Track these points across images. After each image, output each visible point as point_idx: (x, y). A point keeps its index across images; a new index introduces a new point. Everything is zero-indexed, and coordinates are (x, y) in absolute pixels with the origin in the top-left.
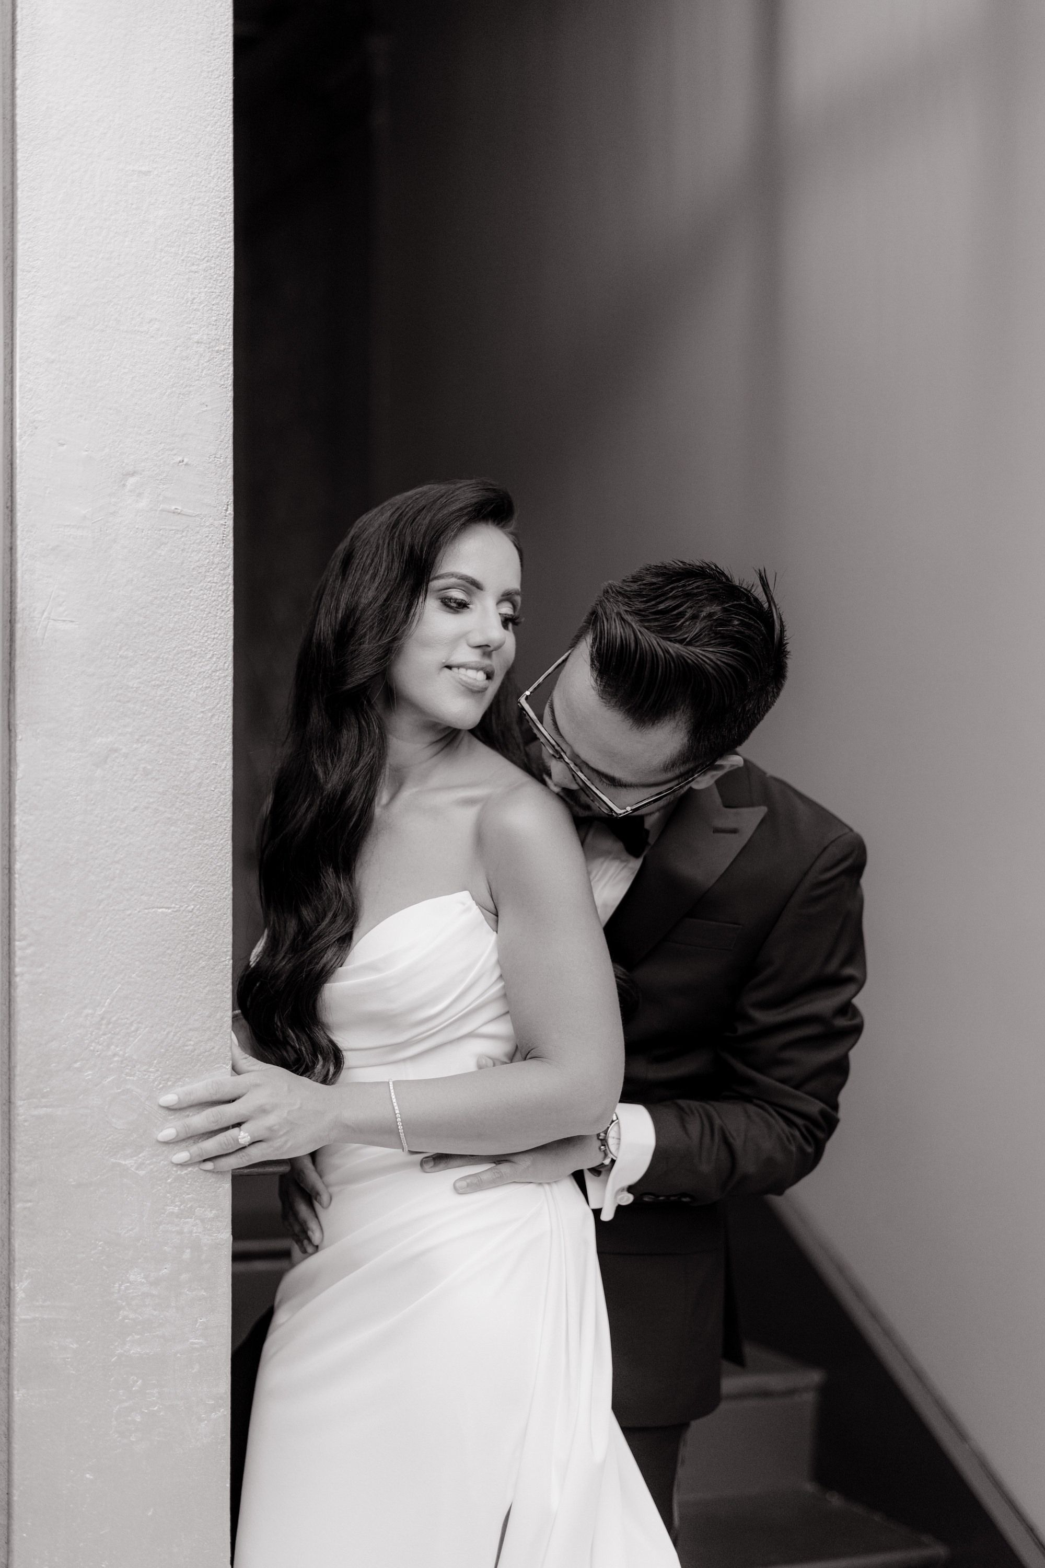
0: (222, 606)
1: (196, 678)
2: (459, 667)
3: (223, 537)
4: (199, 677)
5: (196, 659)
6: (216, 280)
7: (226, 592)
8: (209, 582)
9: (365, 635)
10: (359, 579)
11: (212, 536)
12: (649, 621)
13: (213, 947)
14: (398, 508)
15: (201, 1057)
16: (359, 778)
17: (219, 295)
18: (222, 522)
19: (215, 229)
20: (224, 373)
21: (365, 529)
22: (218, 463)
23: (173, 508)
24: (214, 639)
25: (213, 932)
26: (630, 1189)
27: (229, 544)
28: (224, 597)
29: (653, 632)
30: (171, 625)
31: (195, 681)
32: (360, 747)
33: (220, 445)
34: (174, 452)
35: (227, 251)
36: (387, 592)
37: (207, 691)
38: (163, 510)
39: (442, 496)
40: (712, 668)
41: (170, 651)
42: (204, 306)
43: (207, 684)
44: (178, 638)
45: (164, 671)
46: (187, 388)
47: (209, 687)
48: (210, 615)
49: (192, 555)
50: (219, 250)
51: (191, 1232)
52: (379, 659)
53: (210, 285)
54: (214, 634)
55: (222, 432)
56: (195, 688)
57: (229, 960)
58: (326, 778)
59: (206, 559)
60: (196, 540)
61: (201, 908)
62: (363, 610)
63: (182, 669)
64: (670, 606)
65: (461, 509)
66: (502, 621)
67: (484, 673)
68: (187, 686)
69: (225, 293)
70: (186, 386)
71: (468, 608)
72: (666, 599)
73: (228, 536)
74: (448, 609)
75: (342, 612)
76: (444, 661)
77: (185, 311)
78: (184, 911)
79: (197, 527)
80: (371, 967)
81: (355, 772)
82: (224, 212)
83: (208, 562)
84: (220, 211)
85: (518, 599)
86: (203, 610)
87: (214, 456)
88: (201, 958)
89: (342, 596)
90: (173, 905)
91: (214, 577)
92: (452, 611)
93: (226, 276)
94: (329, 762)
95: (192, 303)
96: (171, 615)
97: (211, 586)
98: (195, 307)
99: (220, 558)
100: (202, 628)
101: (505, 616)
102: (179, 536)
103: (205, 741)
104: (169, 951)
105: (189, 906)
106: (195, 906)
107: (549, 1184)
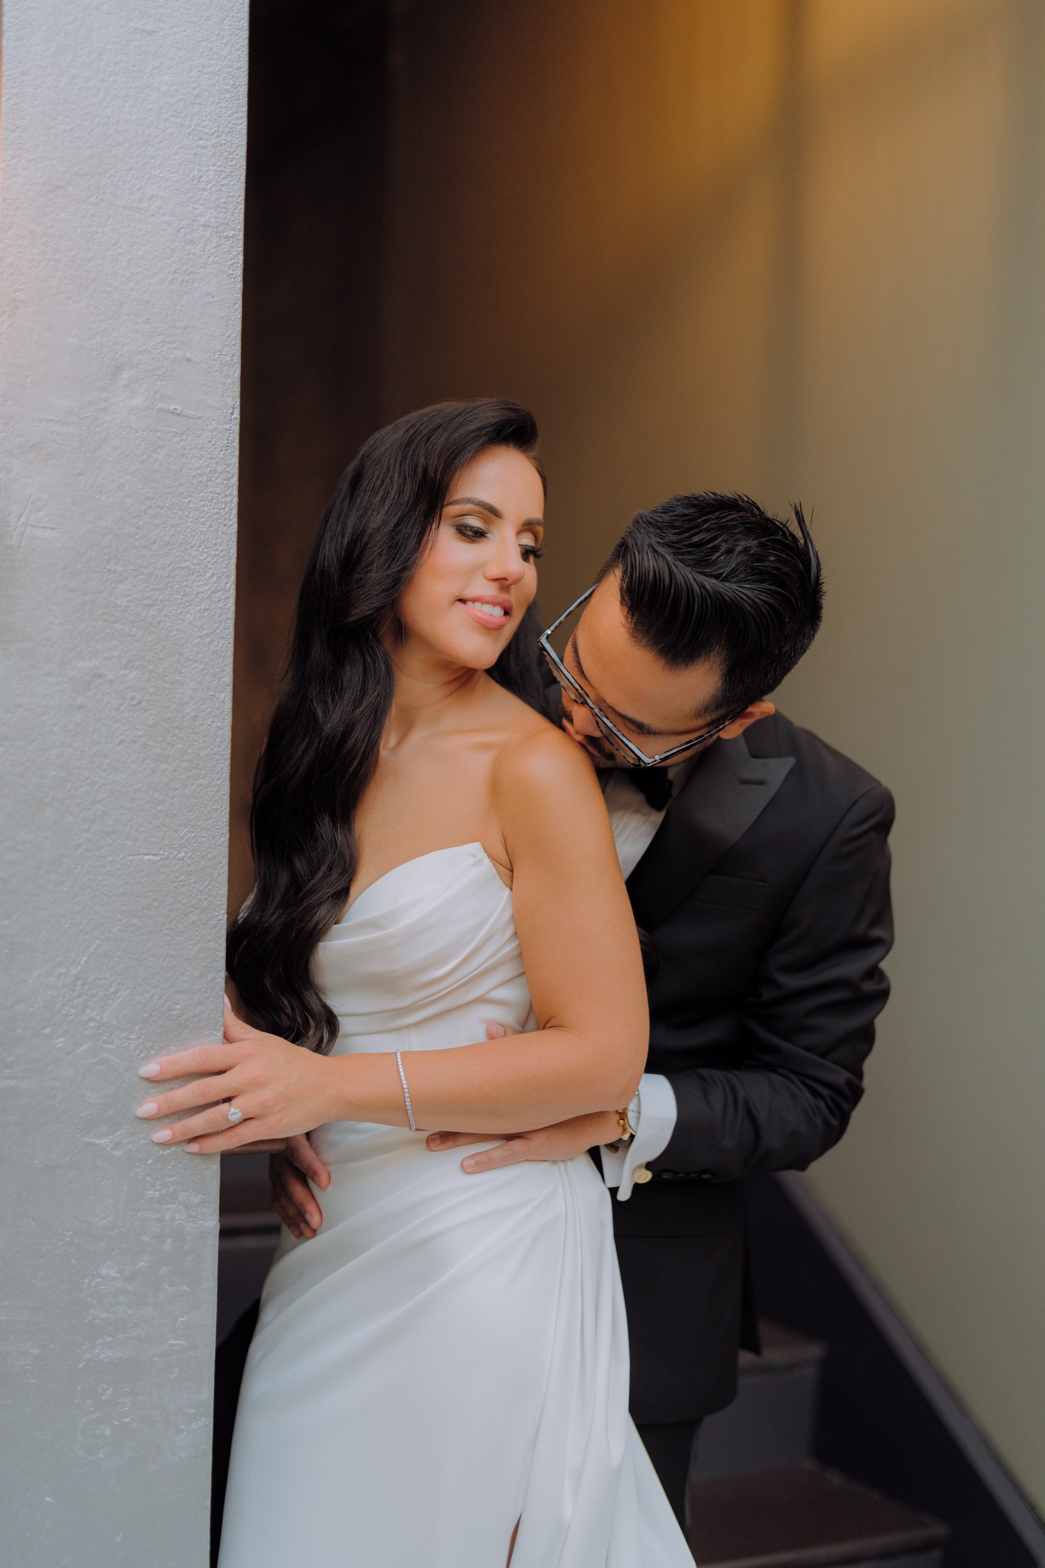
0: (224, 520)
1: (194, 599)
2: (474, 600)
3: (228, 443)
4: (198, 598)
5: (194, 577)
6: (226, 158)
7: (229, 504)
8: (210, 493)
9: (372, 563)
10: (367, 502)
11: (216, 441)
12: (682, 554)
13: (206, 899)
15: (189, 1022)
16: (361, 718)
17: (229, 175)
18: (227, 426)
19: (227, 101)
20: (233, 261)
21: (377, 447)
22: (224, 360)
23: (172, 407)
24: (215, 556)
25: (206, 883)
26: (649, 1166)
27: (234, 451)
28: (227, 510)
29: (688, 565)
30: (167, 539)
31: (192, 602)
32: (364, 684)
33: (226, 341)
34: (175, 345)
35: (239, 127)
36: (397, 517)
37: (206, 614)
38: (160, 410)
39: (460, 414)
40: (750, 606)
41: (164, 567)
42: (213, 186)
43: (206, 605)
44: (175, 554)
45: (158, 590)
46: (191, 276)
47: (208, 609)
48: (211, 529)
49: (192, 462)
50: (231, 125)
51: (173, 1220)
52: (388, 589)
53: (219, 163)
54: (216, 551)
55: (229, 327)
56: (192, 609)
57: (223, 914)
58: (326, 718)
59: (208, 466)
60: (197, 445)
61: (193, 856)
62: (372, 535)
63: (177, 588)
64: (704, 539)
65: (479, 429)
66: (521, 552)
67: (502, 608)
68: (183, 607)
69: (236, 173)
70: (190, 273)
71: (486, 537)
72: (701, 531)
73: (233, 442)
76: (457, 594)
77: (191, 190)
78: (173, 858)
79: (199, 430)
80: (373, 924)
81: (357, 711)
82: (237, 83)
83: (211, 470)
84: (232, 82)
85: (540, 530)
86: (204, 524)
87: (219, 353)
88: (192, 911)
89: (349, 519)
90: (162, 852)
91: (216, 487)
92: (468, 540)
93: (237, 155)
94: (330, 700)
95: (198, 182)
96: (167, 527)
97: (213, 497)
98: (202, 186)
99: (224, 467)
100: (202, 543)
101: (525, 547)
102: (178, 439)
103: (202, 670)
104: (156, 904)
105: (179, 853)
106: (186, 853)
107: (562, 1161)
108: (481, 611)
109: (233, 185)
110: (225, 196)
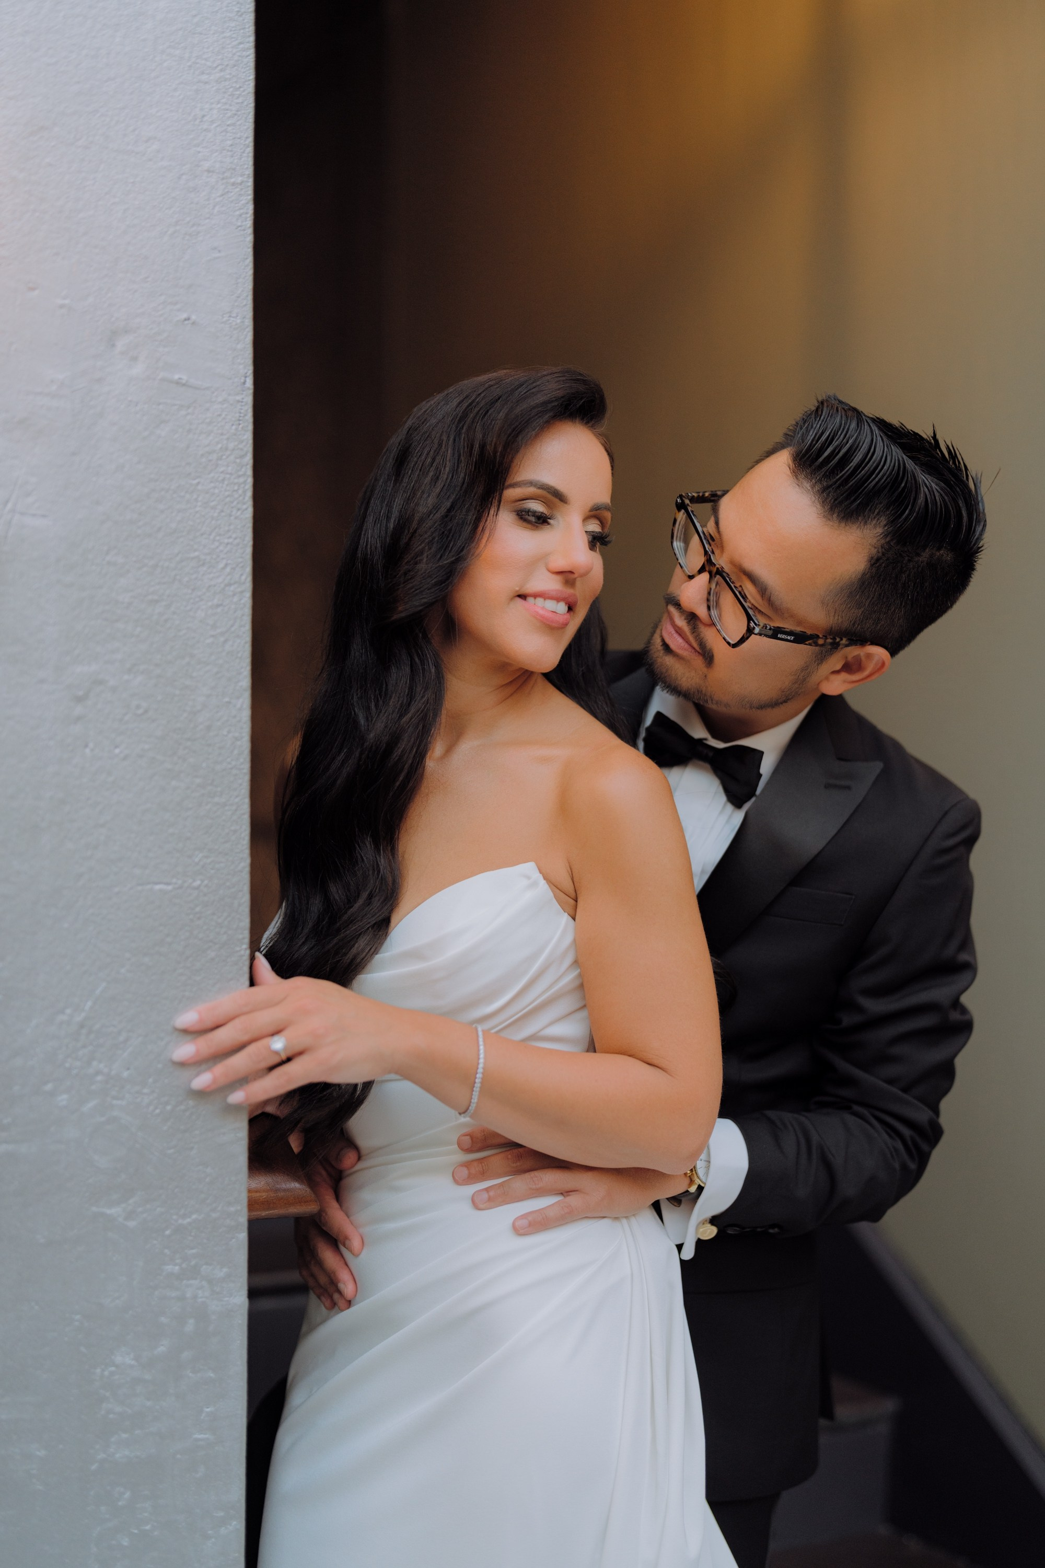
0: (238, 503)
1: (206, 593)
2: (535, 596)
3: (240, 416)
4: (209, 592)
5: (205, 569)
6: (232, 95)
8: (222, 472)
9: (421, 552)
10: (416, 481)
11: (226, 414)
13: (225, 933)
14: (467, 397)
16: (409, 727)
17: (235, 114)
18: (239, 398)
19: (231, 31)
20: (242, 211)
21: (425, 420)
22: (234, 323)
23: (176, 377)
24: (228, 544)
25: (225, 914)
26: (714, 1220)
27: (247, 426)
28: (240, 492)
30: (174, 525)
31: (203, 597)
32: (411, 689)
33: (235, 300)
34: (179, 306)
35: (246, 60)
36: (451, 500)
37: (219, 610)
38: (163, 380)
39: (521, 385)
41: (171, 558)
42: (217, 126)
43: (219, 601)
44: (183, 542)
45: (164, 583)
46: (195, 228)
47: (221, 605)
48: (223, 514)
49: (201, 438)
50: (236, 58)
51: (195, 1297)
52: (441, 582)
53: (224, 100)
54: (229, 538)
55: (238, 284)
56: (204, 605)
57: (246, 949)
58: (368, 726)
59: (218, 443)
60: (205, 419)
61: (209, 884)
62: (421, 521)
63: (187, 581)
65: (545, 403)
66: (588, 540)
67: (566, 604)
68: (193, 603)
69: (243, 112)
70: (193, 225)
71: (549, 524)
73: (245, 415)
74: (525, 524)
75: (395, 521)
76: (517, 589)
77: (192, 131)
78: (188, 887)
79: (208, 402)
80: (415, 955)
81: (404, 719)
82: (243, 10)
83: (221, 448)
84: (237, 9)
85: (608, 515)
86: (214, 508)
87: (228, 315)
88: (210, 947)
89: (394, 501)
90: (175, 880)
91: (228, 466)
92: (529, 526)
93: (244, 91)
94: (373, 706)
95: (201, 121)
96: (173, 513)
97: (225, 478)
98: (205, 127)
99: (236, 443)
100: (213, 530)
101: (593, 534)
102: (183, 412)
103: (216, 673)
104: (169, 939)
105: (194, 881)
106: (202, 881)
107: (626, 1217)
108: (543, 608)
109: (240, 125)
110: (231, 138)
